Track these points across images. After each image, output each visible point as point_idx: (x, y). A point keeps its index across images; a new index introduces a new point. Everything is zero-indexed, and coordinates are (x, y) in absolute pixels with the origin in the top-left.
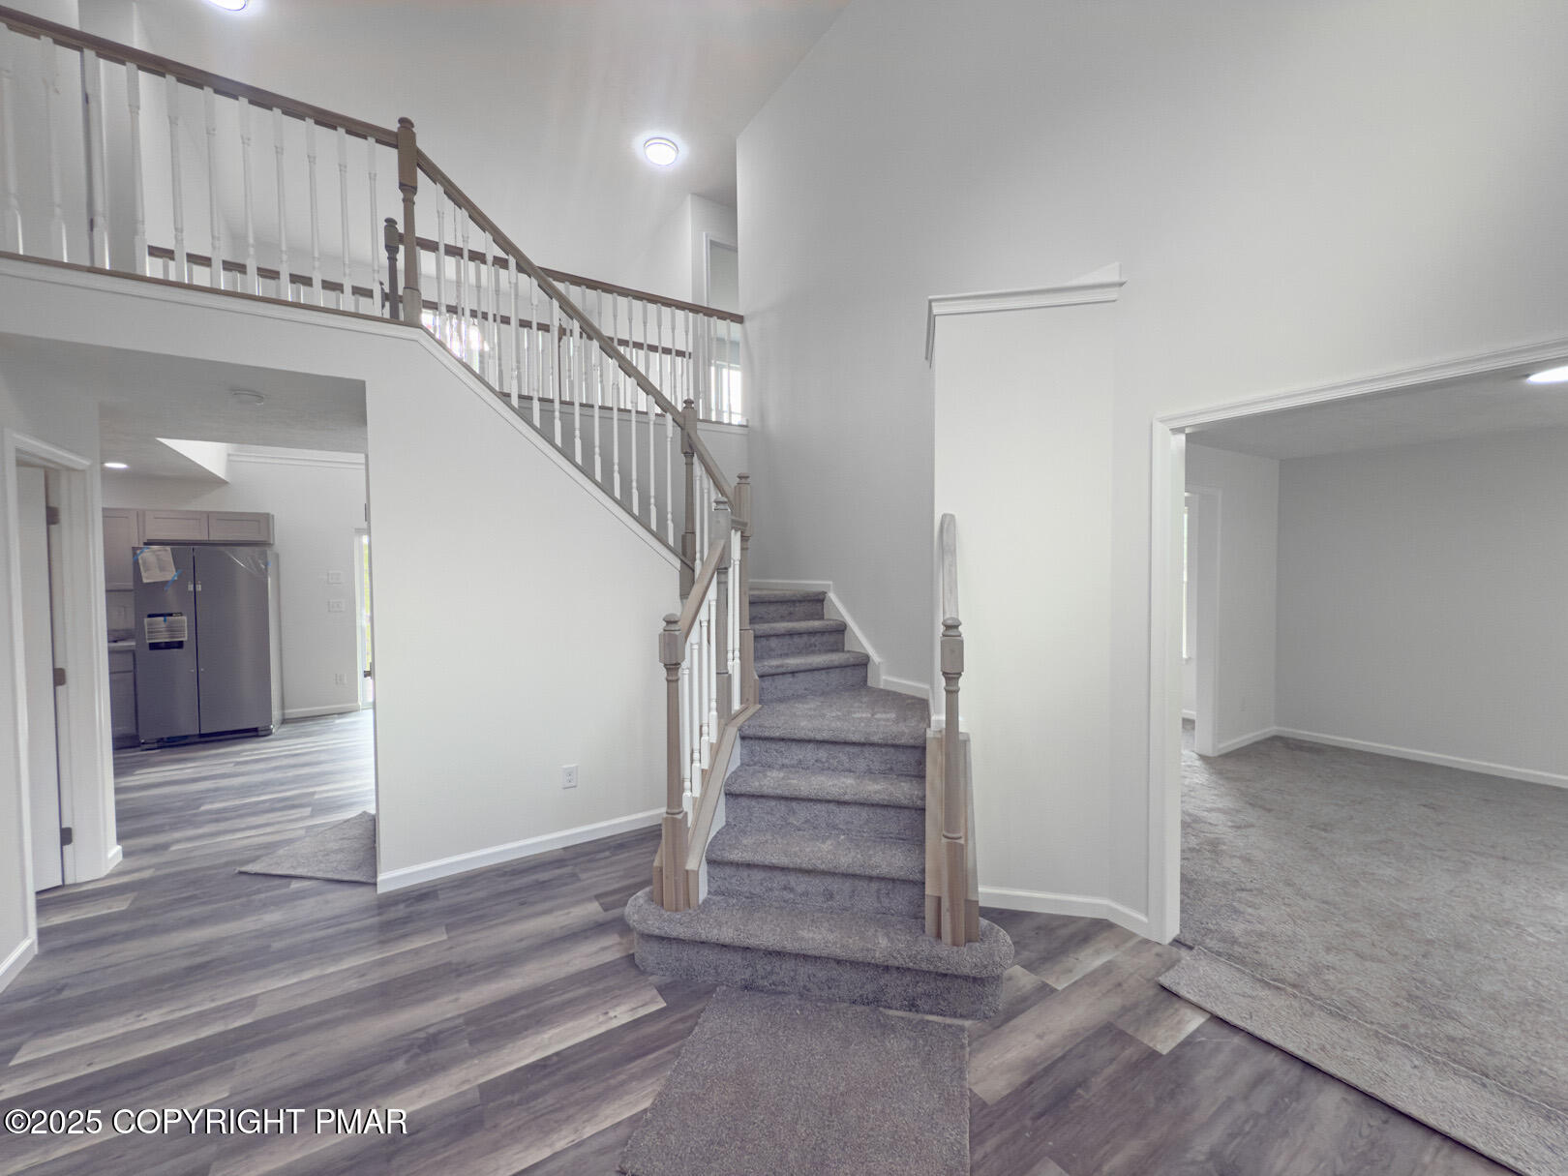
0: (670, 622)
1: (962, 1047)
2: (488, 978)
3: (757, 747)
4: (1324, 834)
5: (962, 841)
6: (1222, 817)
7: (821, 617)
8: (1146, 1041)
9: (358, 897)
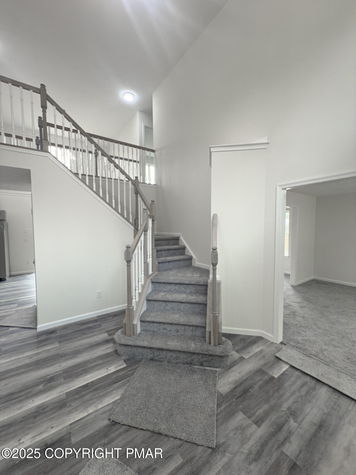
0: (128, 247)
1: (216, 377)
2: (71, 358)
3: (157, 285)
4: (326, 309)
5: (217, 315)
6: (297, 304)
7: (178, 244)
8: (271, 374)
9: (30, 333)
